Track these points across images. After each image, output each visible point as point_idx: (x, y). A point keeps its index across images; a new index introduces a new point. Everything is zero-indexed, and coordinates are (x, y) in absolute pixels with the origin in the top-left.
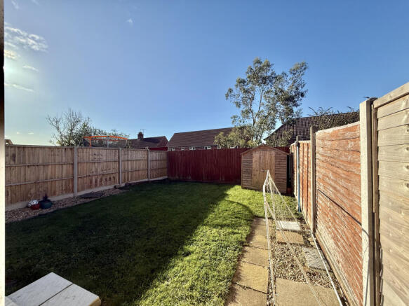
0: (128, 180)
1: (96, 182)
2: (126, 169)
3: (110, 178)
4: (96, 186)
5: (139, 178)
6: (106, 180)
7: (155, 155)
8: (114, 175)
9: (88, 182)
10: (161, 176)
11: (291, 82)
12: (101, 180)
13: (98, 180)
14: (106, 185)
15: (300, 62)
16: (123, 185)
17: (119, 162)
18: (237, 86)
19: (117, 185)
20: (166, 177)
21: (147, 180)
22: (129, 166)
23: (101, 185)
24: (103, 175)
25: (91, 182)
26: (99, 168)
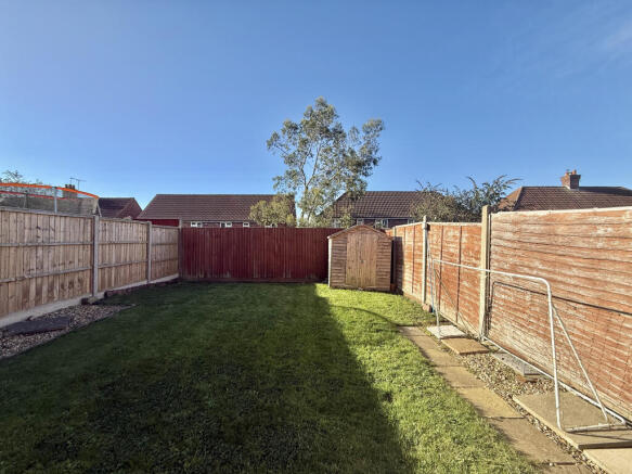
0: (110, 285)
1: (39, 292)
2: (107, 261)
3: (71, 283)
4: (38, 302)
5: (131, 279)
6: (62, 286)
7: (159, 234)
8: (80, 275)
9: (19, 293)
10: (169, 274)
11: (364, 142)
12: (51, 290)
13: (45, 288)
14: (62, 298)
15: (376, 119)
16: (100, 295)
17: (93, 246)
18: (284, 131)
19: (87, 295)
20: (176, 276)
21: (145, 283)
22: (113, 255)
23: (50, 299)
24: (56, 275)
25: (26, 293)
26: (49, 260)
